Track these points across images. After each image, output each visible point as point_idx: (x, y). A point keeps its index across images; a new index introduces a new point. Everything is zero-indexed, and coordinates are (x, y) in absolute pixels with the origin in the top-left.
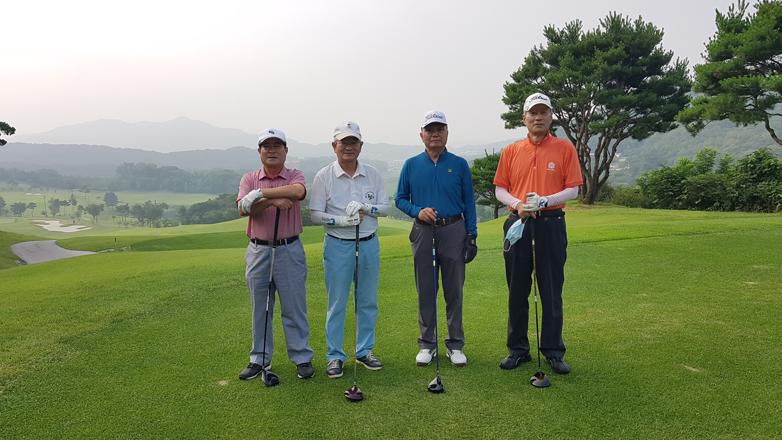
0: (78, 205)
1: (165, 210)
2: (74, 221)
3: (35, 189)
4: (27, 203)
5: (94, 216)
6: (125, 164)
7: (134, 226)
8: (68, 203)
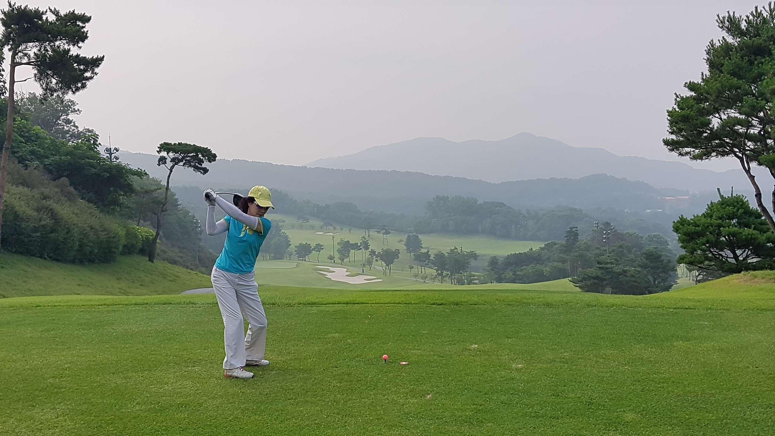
0: (370, 250)
1: (473, 262)
2: (363, 270)
3: (328, 228)
4: (313, 245)
5: (387, 265)
6: (438, 197)
7: (434, 279)
8: (360, 246)
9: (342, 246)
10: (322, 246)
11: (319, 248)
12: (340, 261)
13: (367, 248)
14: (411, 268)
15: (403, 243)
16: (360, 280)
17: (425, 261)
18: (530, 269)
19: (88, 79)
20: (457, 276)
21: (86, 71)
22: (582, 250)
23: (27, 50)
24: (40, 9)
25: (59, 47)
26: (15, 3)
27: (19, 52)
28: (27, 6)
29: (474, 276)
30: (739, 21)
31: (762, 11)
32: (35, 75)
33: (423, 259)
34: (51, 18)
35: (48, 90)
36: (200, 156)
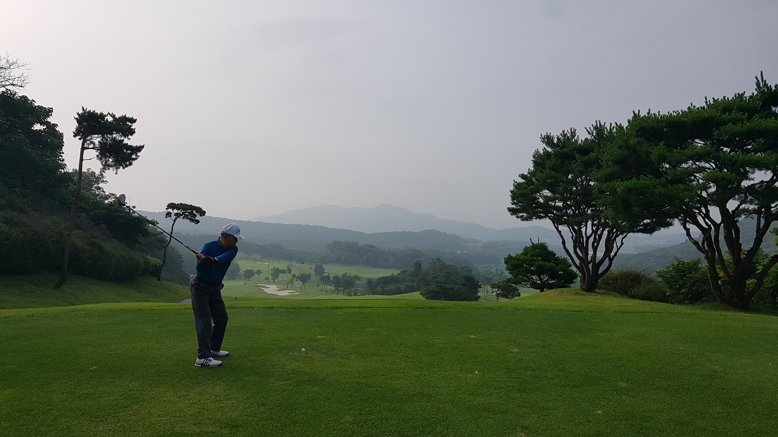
0: (292, 274)
1: (357, 282)
2: (287, 286)
3: (265, 259)
4: (255, 270)
5: (303, 283)
6: (334, 241)
7: (332, 292)
8: (285, 271)
9: (274, 271)
10: (261, 271)
11: (259, 272)
12: (273, 281)
13: (290, 272)
14: (318, 285)
15: (313, 269)
16: (285, 293)
17: (327, 281)
18: (392, 286)
19: (134, 159)
20: (347, 290)
21: (132, 154)
22: (424, 275)
23: (93, 139)
24: (103, 113)
25: (115, 138)
26: (87, 108)
27: (88, 140)
28: (95, 110)
29: (358, 291)
30: (553, 138)
31: (567, 133)
32: (97, 156)
33: (326, 280)
34: (110, 119)
35: (106, 166)
36: (194, 212)
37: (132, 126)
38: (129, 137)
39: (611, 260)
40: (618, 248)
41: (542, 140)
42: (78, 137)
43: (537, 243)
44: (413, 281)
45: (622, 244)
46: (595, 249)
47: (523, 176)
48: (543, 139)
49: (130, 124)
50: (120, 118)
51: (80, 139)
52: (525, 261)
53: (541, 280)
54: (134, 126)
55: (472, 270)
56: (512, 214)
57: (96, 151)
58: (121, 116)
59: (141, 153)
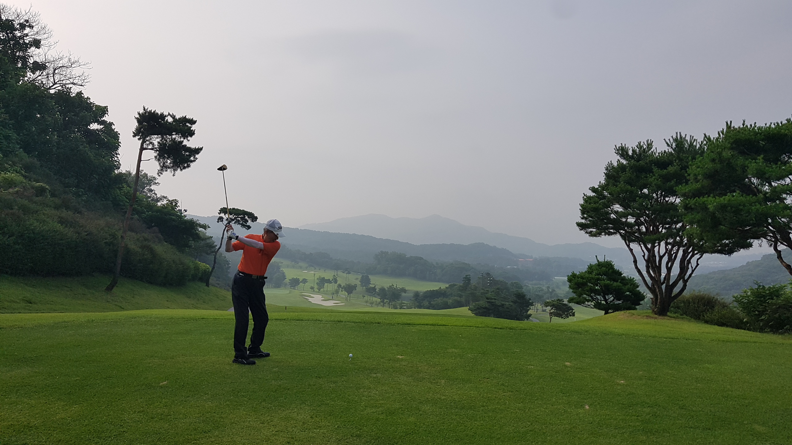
0: (338, 284)
1: (403, 294)
2: (333, 296)
3: (311, 268)
4: (301, 279)
5: (348, 294)
6: (382, 252)
7: (378, 304)
8: (331, 281)
9: (320, 280)
10: (307, 280)
11: (305, 281)
12: (318, 291)
13: (336, 282)
14: (364, 297)
15: (359, 280)
16: (330, 304)
17: (373, 292)
18: (439, 300)
19: (192, 161)
20: (393, 303)
21: (190, 156)
22: (473, 289)
23: (152, 140)
24: (164, 113)
25: (175, 139)
26: (148, 108)
27: (147, 141)
28: (155, 111)
29: (404, 304)
30: (627, 150)
31: (643, 145)
32: (156, 157)
33: (371, 291)
34: (170, 119)
35: (164, 168)
36: (246, 217)
37: (191, 127)
38: (188, 139)
39: (685, 282)
40: (693, 269)
41: (616, 152)
42: (137, 137)
43: (603, 261)
44: (461, 296)
45: (698, 264)
46: (669, 269)
47: (593, 190)
48: (617, 150)
49: (189, 125)
50: (180, 119)
51: (139, 139)
52: (591, 280)
53: (606, 300)
54: (194, 127)
55: (522, 287)
56: (581, 230)
57: (155, 152)
58: (181, 116)
59: (199, 155)
